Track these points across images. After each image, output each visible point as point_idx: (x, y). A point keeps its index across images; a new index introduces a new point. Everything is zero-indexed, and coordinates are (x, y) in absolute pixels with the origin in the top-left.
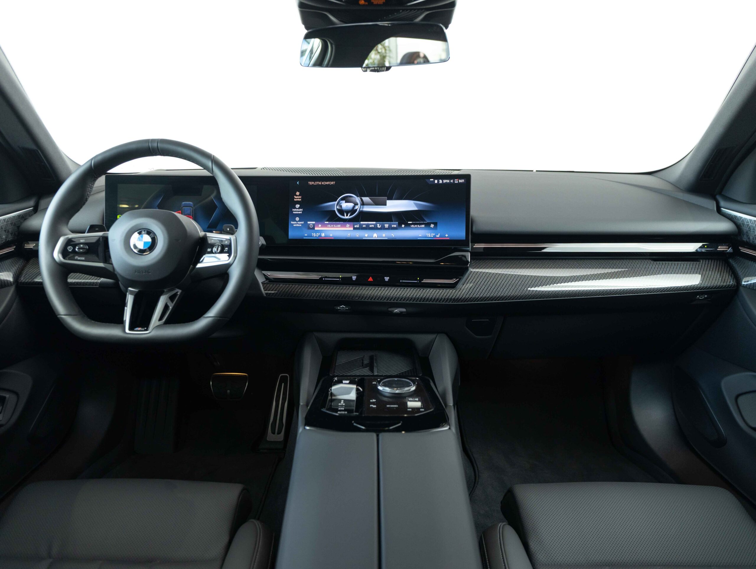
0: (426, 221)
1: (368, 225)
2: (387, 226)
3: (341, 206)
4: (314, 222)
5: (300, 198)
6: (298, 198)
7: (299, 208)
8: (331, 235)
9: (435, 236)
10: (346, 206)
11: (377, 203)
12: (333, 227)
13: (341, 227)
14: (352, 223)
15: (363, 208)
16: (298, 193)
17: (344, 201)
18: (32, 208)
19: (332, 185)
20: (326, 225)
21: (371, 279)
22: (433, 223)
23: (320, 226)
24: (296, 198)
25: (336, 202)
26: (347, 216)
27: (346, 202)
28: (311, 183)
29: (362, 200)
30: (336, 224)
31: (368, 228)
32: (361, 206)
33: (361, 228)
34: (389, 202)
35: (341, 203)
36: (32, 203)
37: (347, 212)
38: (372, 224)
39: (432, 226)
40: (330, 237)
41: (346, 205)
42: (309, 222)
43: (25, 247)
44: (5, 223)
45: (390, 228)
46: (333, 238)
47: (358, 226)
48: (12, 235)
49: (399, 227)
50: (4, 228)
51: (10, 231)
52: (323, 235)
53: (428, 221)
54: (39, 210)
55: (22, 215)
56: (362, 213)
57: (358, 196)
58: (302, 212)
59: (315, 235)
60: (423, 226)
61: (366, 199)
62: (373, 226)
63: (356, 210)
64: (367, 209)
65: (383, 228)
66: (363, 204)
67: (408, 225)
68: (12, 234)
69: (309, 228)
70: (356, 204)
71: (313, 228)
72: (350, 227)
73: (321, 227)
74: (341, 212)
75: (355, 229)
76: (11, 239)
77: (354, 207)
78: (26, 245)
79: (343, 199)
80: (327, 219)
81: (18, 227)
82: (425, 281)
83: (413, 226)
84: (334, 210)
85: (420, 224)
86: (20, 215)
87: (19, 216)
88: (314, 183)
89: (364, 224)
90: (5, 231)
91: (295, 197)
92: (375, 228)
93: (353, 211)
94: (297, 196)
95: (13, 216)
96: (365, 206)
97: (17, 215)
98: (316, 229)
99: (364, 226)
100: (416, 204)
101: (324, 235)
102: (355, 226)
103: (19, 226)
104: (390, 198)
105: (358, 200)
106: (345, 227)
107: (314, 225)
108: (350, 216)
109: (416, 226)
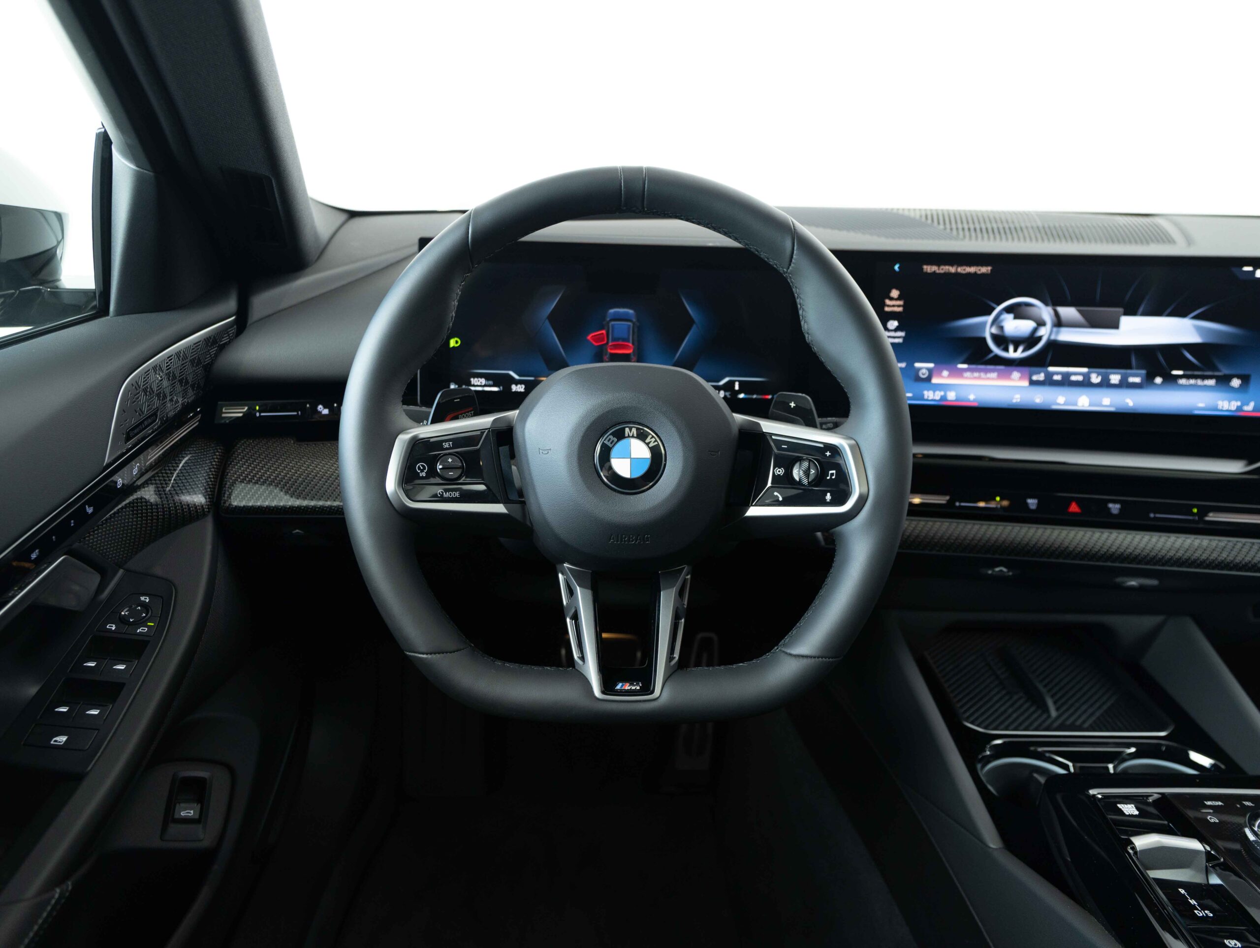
0: (1218, 370)
1: (1066, 376)
2: (1115, 378)
3: (1001, 328)
4: (931, 365)
5: (899, 306)
6: (894, 306)
7: (896, 330)
8: (972, 397)
9: (1239, 409)
10: (1016, 328)
11: (1094, 323)
12: (979, 378)
13: (1000, 377)
14: (1026, 370)
15: (1058, 333)
16: (895, 293)
17: (1011, 316)
18: (233, 318)
19: (983, 275)
20: (960, 373)
21: (1074, 508)
22: (1238, 377)
23: (945, 373)
24: (888, 306)
25: (990, 318)
26: (1015, 350)
27: (1016, 318)
28: (929, 269)
29: (1057, 314)
30: (986, 371)
31: (1066, 382)
32: (1055, 329)
33: (1049, 382)
34: (1126, 321)
35: (1002, 321)
36: (231, 304)
37: (1017, 342)
38: (1077, 373)
39: (1236, 383)
40: (969, 401)
41: (1014, 326)
42: (917, 365)
43: (224, 415)
44: (180, 363)
45: (1124, 384)
46: (975, 404)
47: (1041, 377)
48: (193, 390)
49: (1148, 380)
50: (177, 375)
51: (190, 380)
52: (951, 396)
53: (1224, 371)
54: (250, 322)
55: (214, 337)
56: (1053, 345)
57: (1046, 304)
58: (905, 338)
59: (931, 396)
60: (1212, 382)
61: (1069, 312)
62: (1080, 378)
63: (1040, 338)
64: (1068, 336)
65: (1105, 384)
66: (1059, 323)
67: (1170, 380)
68: (193, 386)
69: (918, 379)
70: (1041, 323)
71: (928, 379)
72: (1021, 378)
73: (950, 376)
74: (1002, 340)
75: (1033, 383)
76: (192, 398)
77: (1035, 330)
78: (224, 411)
79: (1008, 310)
80: (965, 356)
81: (208, 368)
82: (1212, 517)
83: (1183, 381)
84: (981, 335)
85: (1203, 378)
86: (210, 337)
87: (210, 341)
88: (939, 269)
89: (1057, 373)
90: (181, 381)
91: (888, 302)
92: (1086, 384)
93: (1031, 340)
94: (891, 299)
95: (195, 342)
96: (1063, 330)
97: (203, 339)
98: (935, 381)
99: (1057, 378)
100: (1199, 329)
101: (956, 396)
102: (1035, 378)
103: (211, 364)
104: (1131, 311)
105: (1046, 312)
106: (1008, 376)
107: (930, 371)
108: (1024, 351)
109: (1192, 381)
